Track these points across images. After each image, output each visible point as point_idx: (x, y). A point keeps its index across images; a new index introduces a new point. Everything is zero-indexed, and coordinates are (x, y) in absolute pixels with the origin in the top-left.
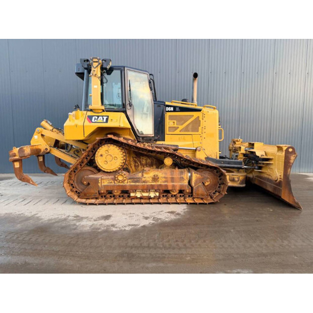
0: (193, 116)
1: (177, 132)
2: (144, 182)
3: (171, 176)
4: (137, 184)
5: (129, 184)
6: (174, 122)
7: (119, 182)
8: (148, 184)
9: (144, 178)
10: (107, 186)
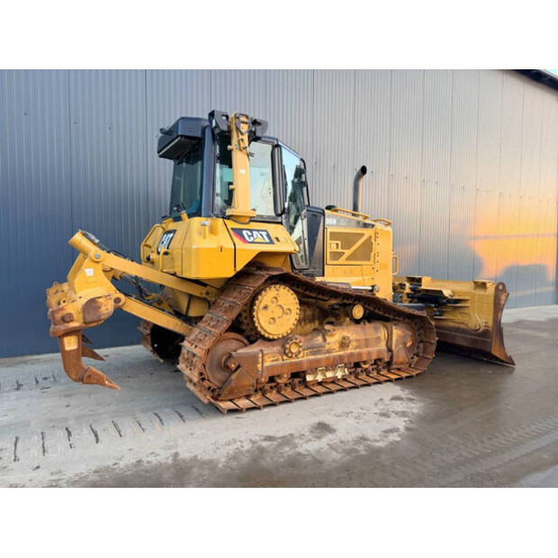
0: (363, 235)
1: (342, 260)
2: (328, 352)
3: (364, 338)
4: (318, 357)
5: (305, 358)
6: (337, 244)
7: (291, 357)
8: (335, 354)
9: (329, 344)
10: (272, 367)
